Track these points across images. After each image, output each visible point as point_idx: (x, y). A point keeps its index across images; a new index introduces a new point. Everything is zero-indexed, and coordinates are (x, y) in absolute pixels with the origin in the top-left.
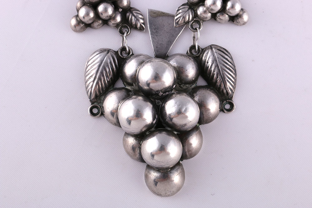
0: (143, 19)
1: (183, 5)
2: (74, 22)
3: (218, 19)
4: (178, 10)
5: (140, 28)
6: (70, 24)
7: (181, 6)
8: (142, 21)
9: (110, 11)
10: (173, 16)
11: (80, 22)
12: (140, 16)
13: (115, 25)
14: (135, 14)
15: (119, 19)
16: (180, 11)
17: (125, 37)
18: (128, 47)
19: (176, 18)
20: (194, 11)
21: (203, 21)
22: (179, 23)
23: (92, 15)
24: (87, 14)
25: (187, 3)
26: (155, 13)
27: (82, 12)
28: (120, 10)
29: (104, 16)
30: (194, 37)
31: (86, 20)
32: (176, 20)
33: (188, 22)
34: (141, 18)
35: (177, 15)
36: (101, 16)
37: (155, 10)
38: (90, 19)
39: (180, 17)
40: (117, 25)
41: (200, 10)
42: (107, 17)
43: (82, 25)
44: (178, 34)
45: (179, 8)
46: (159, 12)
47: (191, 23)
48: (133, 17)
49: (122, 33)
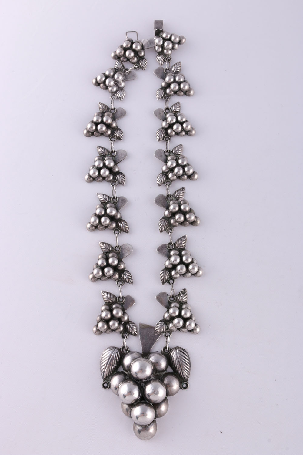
0: (136, 329)
1: (161, 321)
2: (95, 329)
3: (181, 331)
4: (157, 324)
5: (134, 334)
6: (93, 331)
7: (159, 322)
8: (135, 330)
9: (117, 325)
10: (154, 328)
11: (98, 330)
12: (135, 327)
13: (120, 332)
14: (131, 326)
15: (122, 328)
16: (159, 325)
17: (125, 341)
18: (126, 346)
19: (156, 329)
20: (167, 325)
21: (172, 332)
22: (158, 333)
23: (106, 327)
24: (103, 326)
25: (163, 320)
26: (143, 326)
27: (100, 325)
28: (123, 323)
29: (113, 328)
30: (166, 341)
31: (102, 330)
32: (156, 330)
33: (163, 332)
34: (135, 329)
35: (157, 327)
36: (110, 327)
37: (143, 324)
38: (105, 330)
39: (158, 329)
40: (121, 332)
41: (171, 325)
42: (115, 328)
43: (99, 332)
44: (157, 339)
45: (158, 322)
46: (146, 325)
47: (164, 333)
48: (130, 328)
49: (123, 337)
